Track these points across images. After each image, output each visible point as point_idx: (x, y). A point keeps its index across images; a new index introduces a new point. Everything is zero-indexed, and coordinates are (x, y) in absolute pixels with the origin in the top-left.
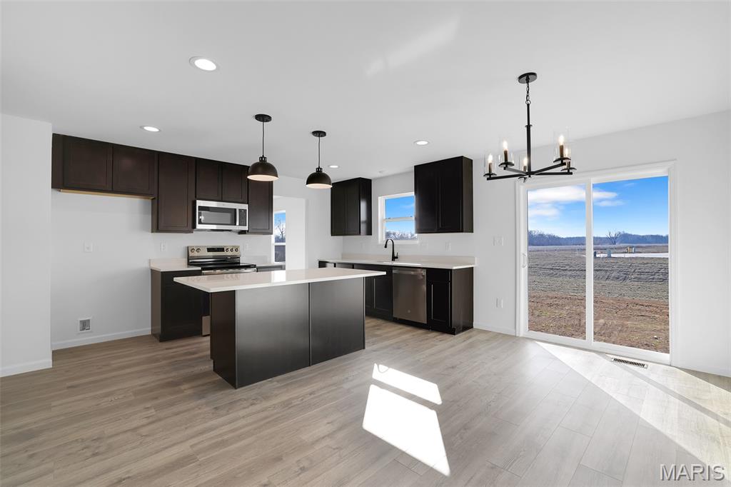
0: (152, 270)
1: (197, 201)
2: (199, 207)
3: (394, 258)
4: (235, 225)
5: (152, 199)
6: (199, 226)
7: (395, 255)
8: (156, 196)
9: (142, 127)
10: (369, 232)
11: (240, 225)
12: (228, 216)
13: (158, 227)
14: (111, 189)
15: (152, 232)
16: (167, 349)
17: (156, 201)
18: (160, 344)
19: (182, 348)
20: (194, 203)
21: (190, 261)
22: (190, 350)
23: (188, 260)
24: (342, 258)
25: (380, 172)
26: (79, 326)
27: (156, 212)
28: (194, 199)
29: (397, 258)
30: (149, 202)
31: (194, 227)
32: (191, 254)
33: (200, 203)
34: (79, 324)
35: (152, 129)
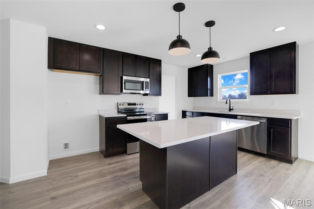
0: (99, 115)
1: (124, 77)
2: (124, 80)
3: (230, 110)
4: (143, 90)
5: (100, 76)
6: (124, 91)
7: (231, 108)
8: (102, 74)
9: (95, 26)
10: (212, 95)
11: (145, 90)
12: (139, 86)
13: (103, 91)
14: (79, 70)
15: (100, 94)
16: (109, 164)
17: (102, 77)
18: (105, 159)
19: (117, 165)
20: (122, 78)
21: (119, 110)
22: (123, 166)
23: (118, 110)
24: (193, 109)
25: (223, 59)
26: (63, 146)
27: (102, 84)
28: (121, 75)
29: (232, 110)
30: (98, 77)
31: (122, 91)
32: (119, 107)
33: (125, 78)
34: (63, 145)
35: (101, 27)
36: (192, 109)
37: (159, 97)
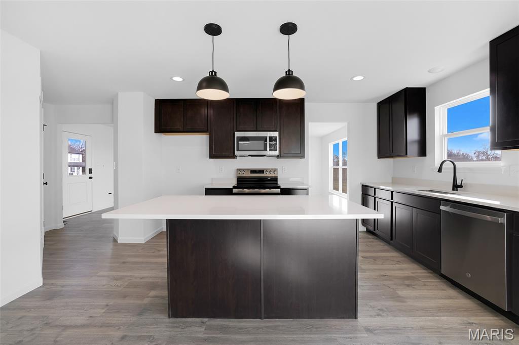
1: (235, 133)
2: (237, 137)
3: (456, 187)
4: (266, 150)
5: (209, 135)
6: (237, 153)
7: (459, 183)
8: (210, 132)
9: (171, 78)
10: (423, 152)
11: (270, 150)
12: (261, 143)
13: (210, 155)
23: (237, 179)
24: (393, 183)
28: (233, 131)
29: (461, 186)
31: (234, 153)
35: (178, 79)
36: (391, 181)
37: (302, 159)
